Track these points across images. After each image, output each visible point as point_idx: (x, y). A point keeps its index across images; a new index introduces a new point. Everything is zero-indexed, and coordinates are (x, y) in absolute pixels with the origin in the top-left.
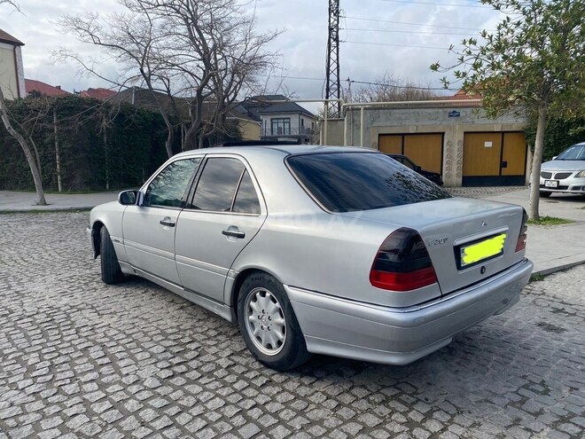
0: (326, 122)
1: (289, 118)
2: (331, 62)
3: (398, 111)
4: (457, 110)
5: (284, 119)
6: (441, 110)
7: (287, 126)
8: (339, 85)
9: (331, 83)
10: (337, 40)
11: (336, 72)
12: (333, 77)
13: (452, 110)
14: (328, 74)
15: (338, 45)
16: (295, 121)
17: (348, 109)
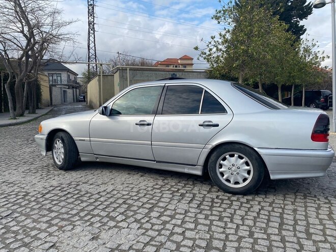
0: (101, 76)
1: (61, 74)
2: (91, 42)
3: (146, 72)
4: (175, 73)
5: (57, 74)
6: (168, 73)
7: (59, 78)
8: (96, 56)
9: (90, 55)
10: (93, 29)
11: (94, 48)
12: (92, 51)
13: (173, 73)
14: (89, 50)
15: (94, 33)
16: (64, 76)
17: (120, 69)
